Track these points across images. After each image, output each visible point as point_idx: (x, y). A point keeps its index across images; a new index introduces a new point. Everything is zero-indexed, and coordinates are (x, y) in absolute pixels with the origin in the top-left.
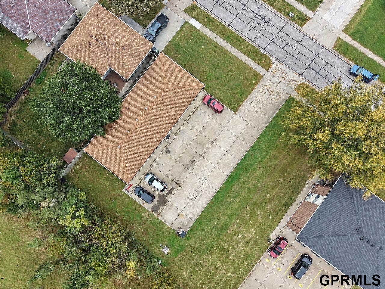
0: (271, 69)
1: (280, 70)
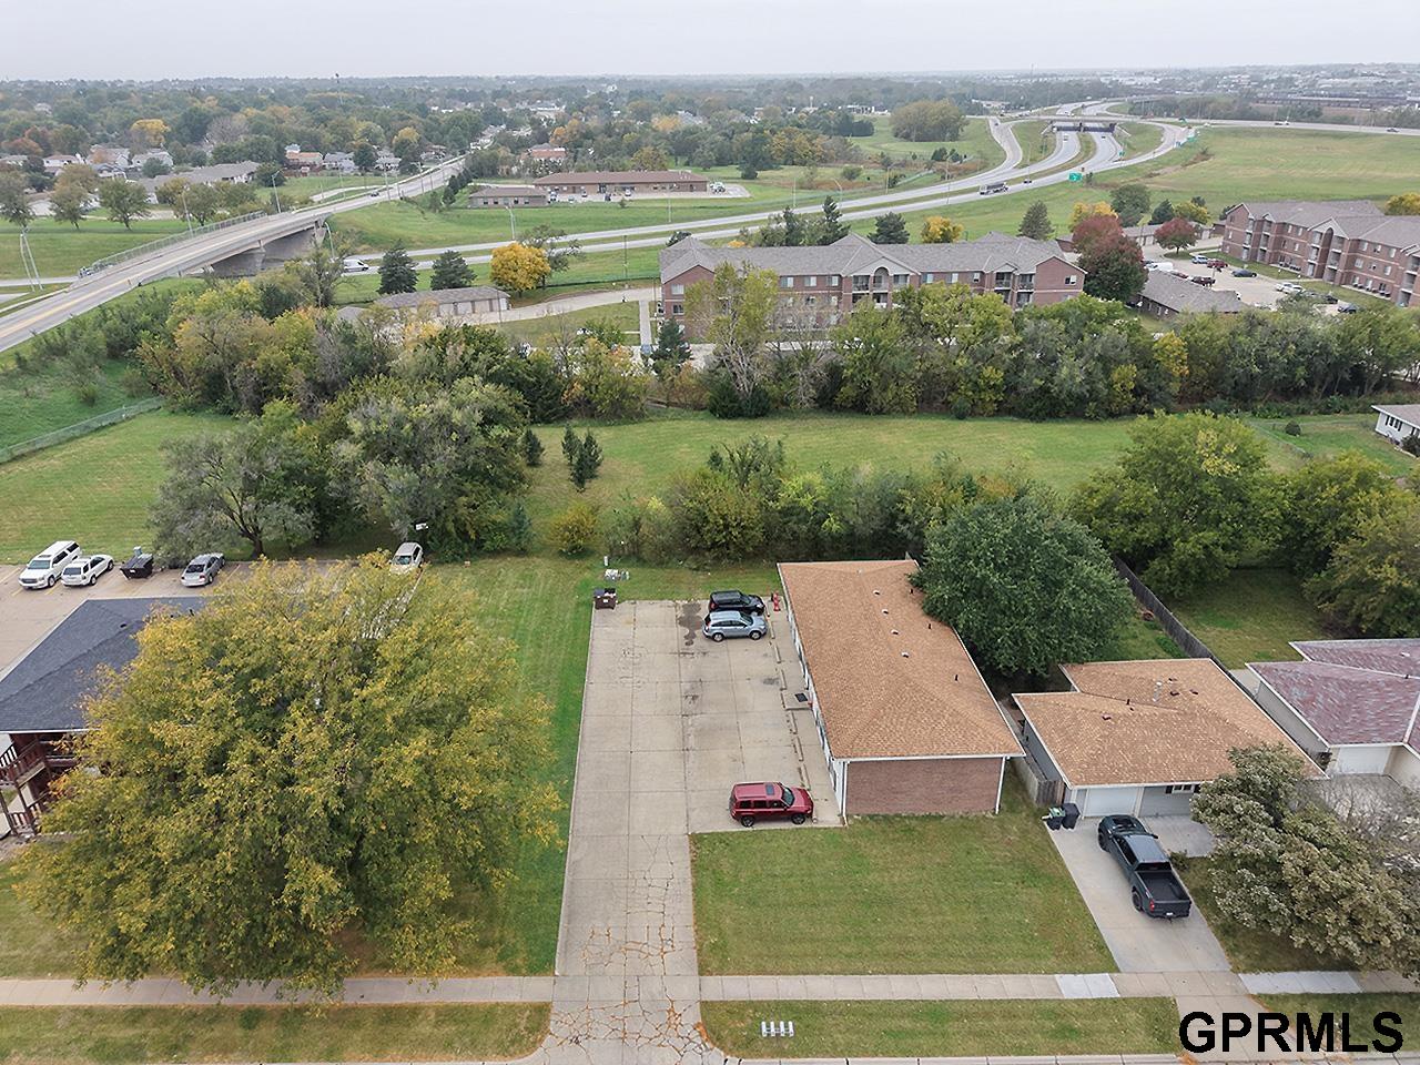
0: (693, 1016)
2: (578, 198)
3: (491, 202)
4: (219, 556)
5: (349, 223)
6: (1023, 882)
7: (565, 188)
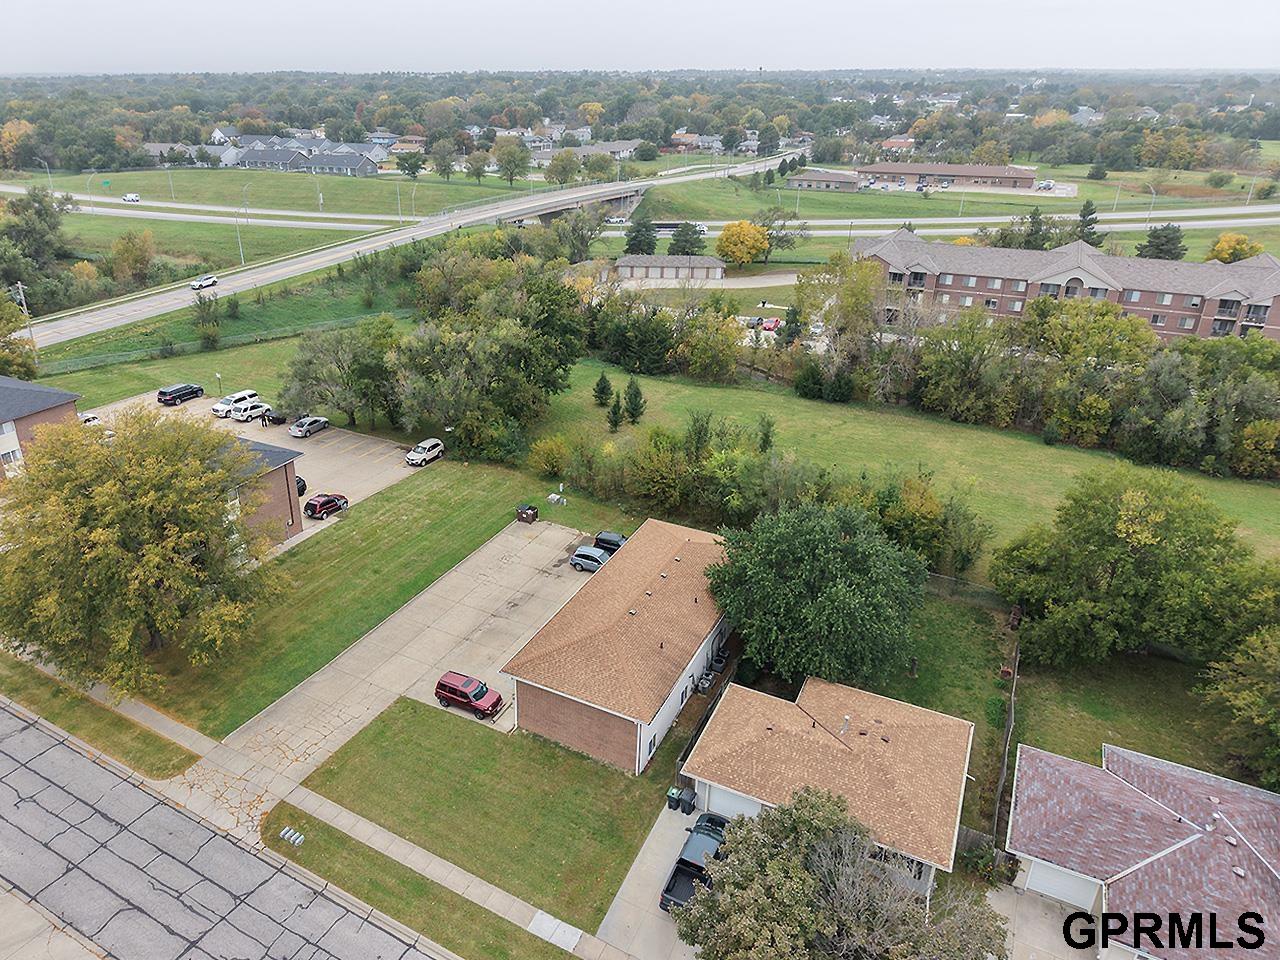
0: (267, 806)
1: (233, 810)
2: (893, 187)
3: (805, 184)
4: (323, 419)
5: (663, 193)
6: (594, 834)
7: (885, 177)
